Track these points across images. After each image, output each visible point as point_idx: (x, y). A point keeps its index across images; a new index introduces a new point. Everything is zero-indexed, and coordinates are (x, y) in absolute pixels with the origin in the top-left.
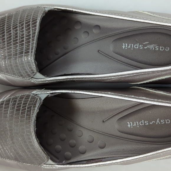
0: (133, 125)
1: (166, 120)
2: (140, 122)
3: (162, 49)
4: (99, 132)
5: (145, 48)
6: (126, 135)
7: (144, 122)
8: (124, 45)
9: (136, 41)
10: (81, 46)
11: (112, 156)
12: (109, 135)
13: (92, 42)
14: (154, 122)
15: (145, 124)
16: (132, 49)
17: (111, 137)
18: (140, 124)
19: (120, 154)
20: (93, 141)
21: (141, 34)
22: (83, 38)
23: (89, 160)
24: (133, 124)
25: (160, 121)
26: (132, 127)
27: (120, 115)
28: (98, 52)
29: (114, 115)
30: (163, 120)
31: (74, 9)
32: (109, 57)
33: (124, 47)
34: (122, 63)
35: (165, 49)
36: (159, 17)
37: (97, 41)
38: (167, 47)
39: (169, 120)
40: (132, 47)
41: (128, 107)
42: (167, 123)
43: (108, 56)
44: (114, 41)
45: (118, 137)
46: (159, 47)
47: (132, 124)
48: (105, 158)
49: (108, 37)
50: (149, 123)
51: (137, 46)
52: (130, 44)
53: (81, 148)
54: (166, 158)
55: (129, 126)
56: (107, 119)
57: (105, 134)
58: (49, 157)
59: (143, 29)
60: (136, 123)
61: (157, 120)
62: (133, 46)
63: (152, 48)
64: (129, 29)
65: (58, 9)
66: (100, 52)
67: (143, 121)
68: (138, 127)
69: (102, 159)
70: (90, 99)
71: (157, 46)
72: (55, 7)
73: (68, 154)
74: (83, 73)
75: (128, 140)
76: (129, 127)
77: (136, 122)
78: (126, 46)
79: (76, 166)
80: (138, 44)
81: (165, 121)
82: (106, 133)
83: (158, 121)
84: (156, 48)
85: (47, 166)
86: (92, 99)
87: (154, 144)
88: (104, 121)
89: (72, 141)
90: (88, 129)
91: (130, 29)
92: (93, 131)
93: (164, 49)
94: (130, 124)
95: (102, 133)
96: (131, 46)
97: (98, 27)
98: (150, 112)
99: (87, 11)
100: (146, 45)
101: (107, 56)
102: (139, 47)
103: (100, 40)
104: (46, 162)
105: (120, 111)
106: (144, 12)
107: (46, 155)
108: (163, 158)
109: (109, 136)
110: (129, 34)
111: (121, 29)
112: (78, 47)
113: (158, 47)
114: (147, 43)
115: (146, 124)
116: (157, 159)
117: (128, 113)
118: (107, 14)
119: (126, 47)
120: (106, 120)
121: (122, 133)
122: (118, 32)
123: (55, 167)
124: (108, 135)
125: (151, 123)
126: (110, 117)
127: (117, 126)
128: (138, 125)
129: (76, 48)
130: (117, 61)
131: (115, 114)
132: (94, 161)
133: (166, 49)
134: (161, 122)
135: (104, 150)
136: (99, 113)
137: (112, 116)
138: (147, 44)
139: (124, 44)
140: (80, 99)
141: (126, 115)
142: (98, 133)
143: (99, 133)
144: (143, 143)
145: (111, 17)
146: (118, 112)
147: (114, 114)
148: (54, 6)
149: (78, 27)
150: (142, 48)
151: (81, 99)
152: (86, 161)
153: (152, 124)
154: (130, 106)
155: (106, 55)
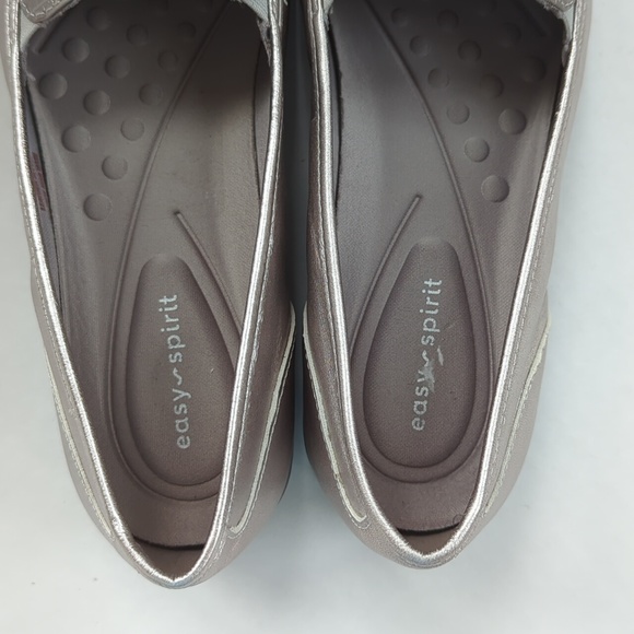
0: (168, 312)
1: (187, 419)
2: (177, 337)
3: (420, 408)
4: (140, 198)
5: (424, 354)
6: (134, 291)
7: (178, 350)
8: (435, 284)
9: (448, 325)
10: (440, 133)
11: (60, 242)
12: (130, 232)
13: (449, 175)
14: (178, 380)
15: (174, 351)
16: (421, 311)
17: (126, 240)
18: (172, 337)
19: (67, 271)
20: (109, 177)
21: (471, 339)
22: (467, 139)
23: (43, 163)
24: (171, 315)
25: (184, 400)
26: (161, 310)
27: (202, 269)
28: (417, 196)
29: (201, 248)
30: (185, 412)
31: (565, 115)
32: (397, 235)
33: (430, 283)
34: (376, 279)
35: (418, 416)
36: (522, 402)
37: (455, 191)
38: (424, 422)
39: (185, 430)
40: (427, 312)
41: (227, 298)
42: (178, 422)
43: (400, 229)
44: (453, 249)
45: (127, 262)
46: (426, 398)
47: (171, 309)
48: (51, 218)
49: (466, 229)
50: (175, 365)
51: (430, 326)
52: (437, 304)
53: (82, 134)
54: (60, 424)
55: (165, 300)
56: (187, 227)
57: (134, 218)
58: (44, 26)
59: (488, 345)
60: (173, 324)
61: (185, 391)
62: (433, 312)
63: (422, 376)
64: (490, 299)
65: (569, 54)
66: (415, 203)
67: (183, 346)
68: (163, 330)
69: (47, 208)
70: (254, 168)
71: (430, 391)
72: (574, 43)
73: (61, 87)
74: (343, 142)
75: (117, 295)
76: (161, 301)
77: (177, 323)
78: (431, 289)
79: (19, 121)
80: (438, 331)
81: (182, 416)
82: (136, 221)
83: (183, 394)
84: (423, 389)
85: (15, 17)
86: (254, 173)
87: (106, 380)
88: (179, 216)
89: (104, 102)
90: (149, 159)
91: (490, 305)
92: (143, 177)
93: (418, 412)
94: (169, 303)
95: (137, 207)
96: (433, 308)
97: (504, 192)
98: (212, 369)
99: (553, 162)
100: (432, 355)
101: (402, 226)
102: (428, 333)
103: (458, 200)
104: (25, 14)
105: (214, 272)
106: (540, 351)
107: (52, 16)
108: (62, 412)
109: (127, 233)
110: (473, 300)
111: (492, 272)
112: (435, 122)
113: (426, 395)
114: (441, 360)
115: (171, 356)
116: (57, 395)
117: (208, 299)
118: (539, 232)
119: (430, 292)
120: (182, 221)
121: (140, 278)
122: (482, 262)
123: (11, 46)
124: (132, 227)
125: (175, 371)
126: (193, 236)
127: (162, 258)
128: (168, 329)
129: (433, 117)
130: (385, 259)
131: (204, 254)
132: (38, 179)
133: (418, 419)
134: (178, 403)
135: (78, 216)
136: (207, 197)
137: (198, 244)
138: (437, 359)
139: (438, 284)
140: (254, 130)
141: (200, 290)
142: (137, 194)
143: (136, 198)
144: (108, 346)
145: (526, 245)
146: (210, 265)
147: (202, 251)
148: (578, 41)
149: (505, 121)
150: (423, 342)
151: (251, 133)
152: (37, 152)
153: (173, 376)
154: (230, 305)
155: (403, 223)
